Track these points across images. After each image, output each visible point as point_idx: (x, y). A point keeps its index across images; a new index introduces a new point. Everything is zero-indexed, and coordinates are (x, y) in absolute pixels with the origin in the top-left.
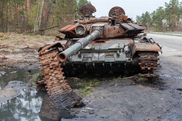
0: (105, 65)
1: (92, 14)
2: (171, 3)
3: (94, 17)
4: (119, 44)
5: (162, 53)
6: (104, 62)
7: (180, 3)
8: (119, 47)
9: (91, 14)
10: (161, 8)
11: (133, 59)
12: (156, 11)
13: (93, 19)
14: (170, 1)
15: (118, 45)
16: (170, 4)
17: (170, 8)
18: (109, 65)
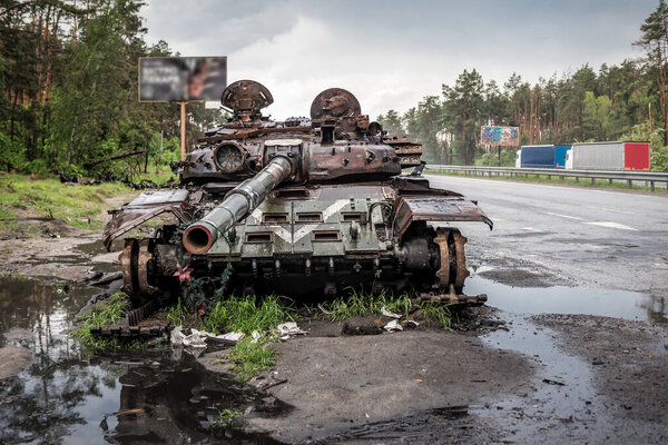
0: (313, 265)
1: (262, 111)
2: (461, 86)
3: (266, 119)
4: (352, 200)
5: (491, 228)
6: (308, 255)
7: (485, 88)
8: (353, 208)
9: (258, 112)
10: (430, 100)
11: (401, 247)
12: (417, 109)
13: (266, 125)
14: (458, 82)
15: (348, 202)
16: (457, 89)
17: (459, 101)
18: (328, 265)
